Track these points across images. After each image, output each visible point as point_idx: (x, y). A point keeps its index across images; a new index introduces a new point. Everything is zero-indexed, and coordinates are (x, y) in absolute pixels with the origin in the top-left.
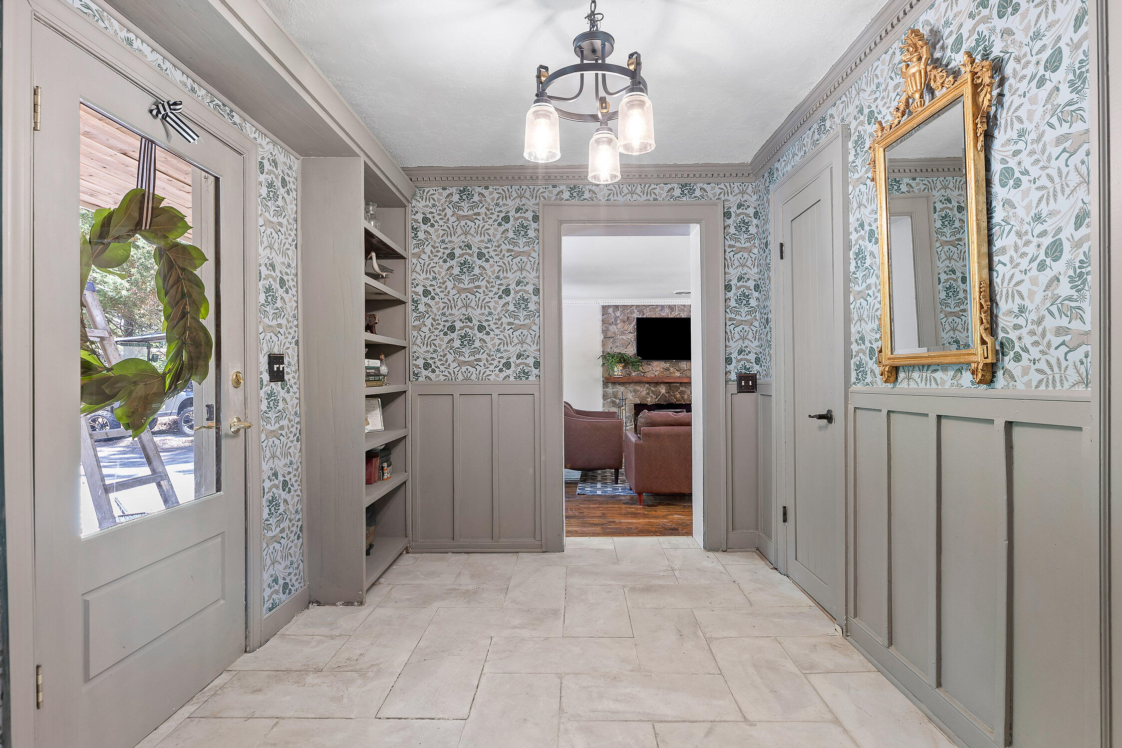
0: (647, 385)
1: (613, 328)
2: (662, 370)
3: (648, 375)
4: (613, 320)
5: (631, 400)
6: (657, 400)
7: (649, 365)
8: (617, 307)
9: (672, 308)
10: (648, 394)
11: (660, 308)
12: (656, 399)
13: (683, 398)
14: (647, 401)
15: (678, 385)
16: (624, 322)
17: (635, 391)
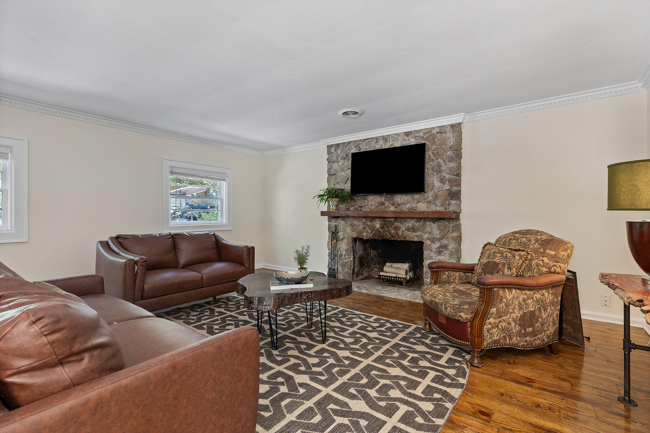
0: (364, 220)
1: (335, 166)
2: (377, 204)
3: (364, 209)
4: (335, 158)
5: (349, 234)
6: (371, 235)
7: (365, 199)
8: (338, 145)
9: (385, 139)
10: (364, 228)
11: (375, 141)
12: (371, 233)
13: (397, 234)
14: (363, 236)
15: (393, 220)
16: (344, 159)
17: (352, 225)
